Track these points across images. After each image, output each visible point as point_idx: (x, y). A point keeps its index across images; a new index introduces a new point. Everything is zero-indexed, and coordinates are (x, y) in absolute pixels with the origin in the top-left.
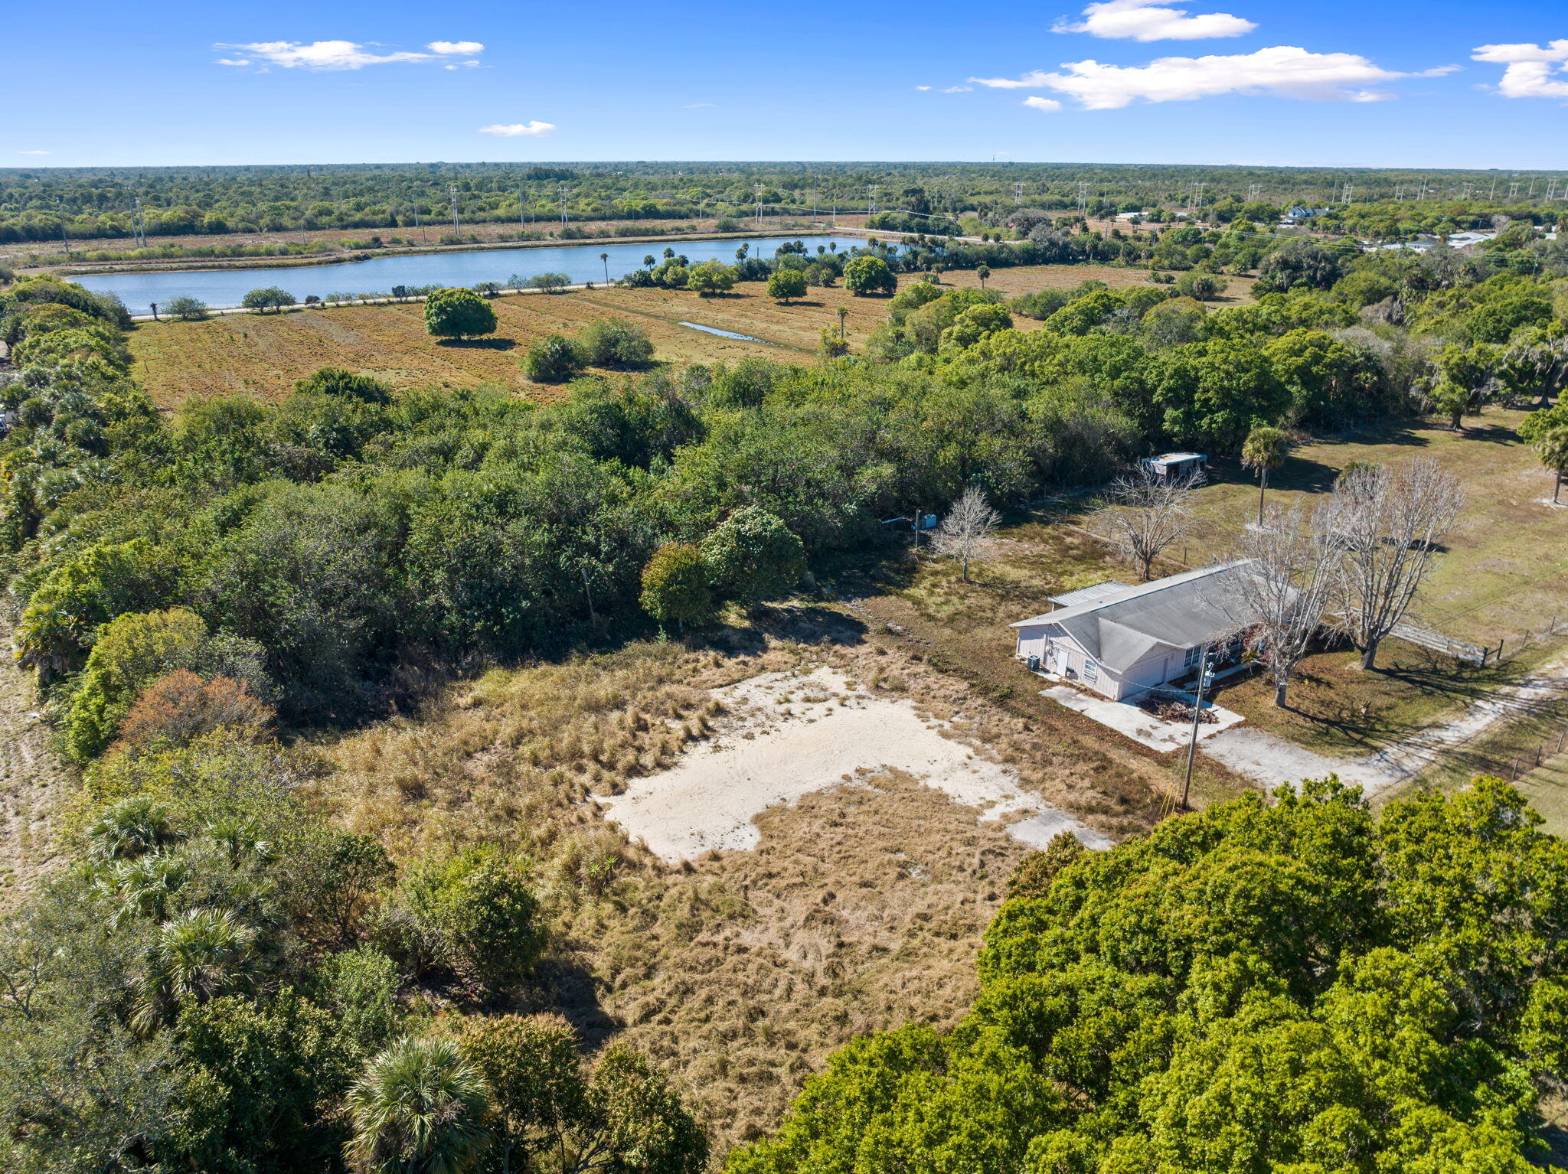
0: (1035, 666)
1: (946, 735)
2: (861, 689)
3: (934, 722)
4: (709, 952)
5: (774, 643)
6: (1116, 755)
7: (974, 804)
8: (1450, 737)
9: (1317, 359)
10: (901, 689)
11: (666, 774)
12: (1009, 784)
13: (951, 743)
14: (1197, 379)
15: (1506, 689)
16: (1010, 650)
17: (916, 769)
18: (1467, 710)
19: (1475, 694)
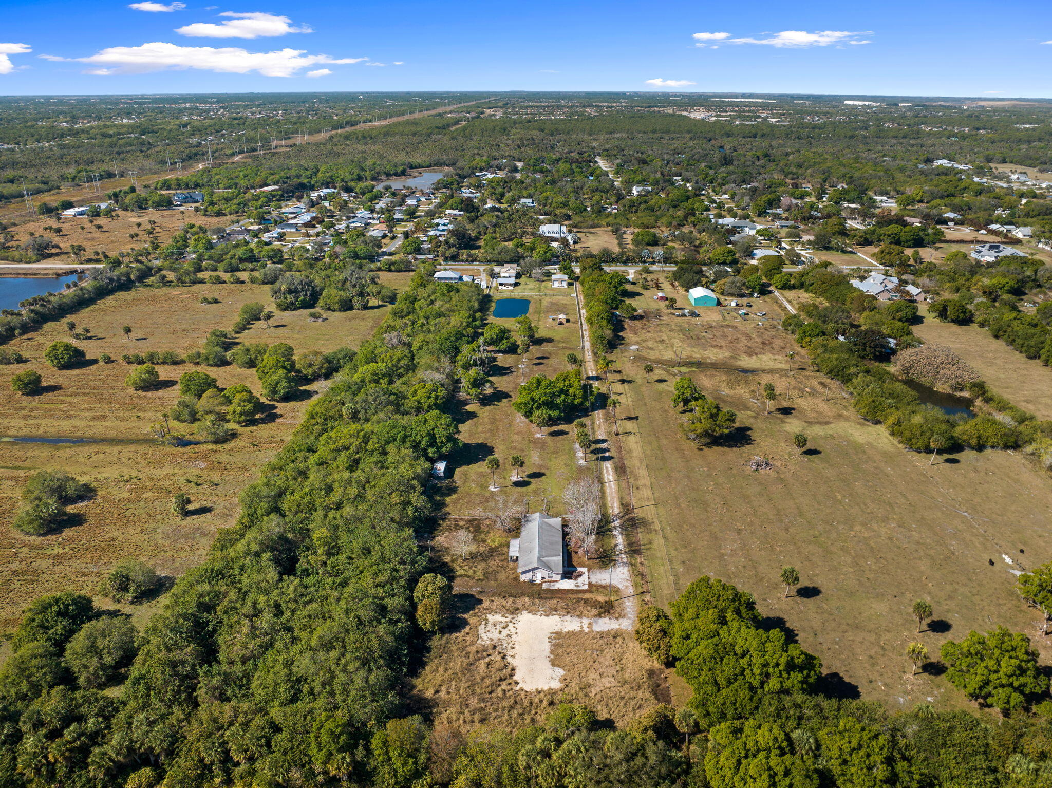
0: (532, 581)
1: (547, 616)
2: (510, 617)
3: (539, 614)
4: (598, 696)
5: (466, 616)
6: (580, 596)
7: (579, 629)
8: (620, 547)
9: (437, 397)
10: (517, 609)
11: (517, 671)
12: (575, 619)
13: (551, 617)
14: (434, 434)
15: (612, 525)
16: (516, 579)
17: (557, 629)
18: (615, 537)
19: (610, 530)
